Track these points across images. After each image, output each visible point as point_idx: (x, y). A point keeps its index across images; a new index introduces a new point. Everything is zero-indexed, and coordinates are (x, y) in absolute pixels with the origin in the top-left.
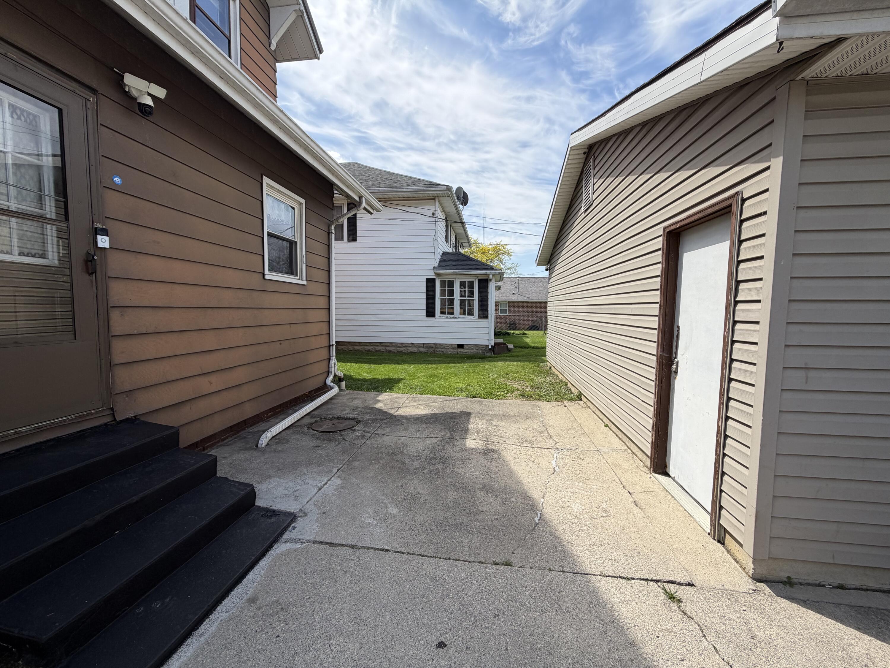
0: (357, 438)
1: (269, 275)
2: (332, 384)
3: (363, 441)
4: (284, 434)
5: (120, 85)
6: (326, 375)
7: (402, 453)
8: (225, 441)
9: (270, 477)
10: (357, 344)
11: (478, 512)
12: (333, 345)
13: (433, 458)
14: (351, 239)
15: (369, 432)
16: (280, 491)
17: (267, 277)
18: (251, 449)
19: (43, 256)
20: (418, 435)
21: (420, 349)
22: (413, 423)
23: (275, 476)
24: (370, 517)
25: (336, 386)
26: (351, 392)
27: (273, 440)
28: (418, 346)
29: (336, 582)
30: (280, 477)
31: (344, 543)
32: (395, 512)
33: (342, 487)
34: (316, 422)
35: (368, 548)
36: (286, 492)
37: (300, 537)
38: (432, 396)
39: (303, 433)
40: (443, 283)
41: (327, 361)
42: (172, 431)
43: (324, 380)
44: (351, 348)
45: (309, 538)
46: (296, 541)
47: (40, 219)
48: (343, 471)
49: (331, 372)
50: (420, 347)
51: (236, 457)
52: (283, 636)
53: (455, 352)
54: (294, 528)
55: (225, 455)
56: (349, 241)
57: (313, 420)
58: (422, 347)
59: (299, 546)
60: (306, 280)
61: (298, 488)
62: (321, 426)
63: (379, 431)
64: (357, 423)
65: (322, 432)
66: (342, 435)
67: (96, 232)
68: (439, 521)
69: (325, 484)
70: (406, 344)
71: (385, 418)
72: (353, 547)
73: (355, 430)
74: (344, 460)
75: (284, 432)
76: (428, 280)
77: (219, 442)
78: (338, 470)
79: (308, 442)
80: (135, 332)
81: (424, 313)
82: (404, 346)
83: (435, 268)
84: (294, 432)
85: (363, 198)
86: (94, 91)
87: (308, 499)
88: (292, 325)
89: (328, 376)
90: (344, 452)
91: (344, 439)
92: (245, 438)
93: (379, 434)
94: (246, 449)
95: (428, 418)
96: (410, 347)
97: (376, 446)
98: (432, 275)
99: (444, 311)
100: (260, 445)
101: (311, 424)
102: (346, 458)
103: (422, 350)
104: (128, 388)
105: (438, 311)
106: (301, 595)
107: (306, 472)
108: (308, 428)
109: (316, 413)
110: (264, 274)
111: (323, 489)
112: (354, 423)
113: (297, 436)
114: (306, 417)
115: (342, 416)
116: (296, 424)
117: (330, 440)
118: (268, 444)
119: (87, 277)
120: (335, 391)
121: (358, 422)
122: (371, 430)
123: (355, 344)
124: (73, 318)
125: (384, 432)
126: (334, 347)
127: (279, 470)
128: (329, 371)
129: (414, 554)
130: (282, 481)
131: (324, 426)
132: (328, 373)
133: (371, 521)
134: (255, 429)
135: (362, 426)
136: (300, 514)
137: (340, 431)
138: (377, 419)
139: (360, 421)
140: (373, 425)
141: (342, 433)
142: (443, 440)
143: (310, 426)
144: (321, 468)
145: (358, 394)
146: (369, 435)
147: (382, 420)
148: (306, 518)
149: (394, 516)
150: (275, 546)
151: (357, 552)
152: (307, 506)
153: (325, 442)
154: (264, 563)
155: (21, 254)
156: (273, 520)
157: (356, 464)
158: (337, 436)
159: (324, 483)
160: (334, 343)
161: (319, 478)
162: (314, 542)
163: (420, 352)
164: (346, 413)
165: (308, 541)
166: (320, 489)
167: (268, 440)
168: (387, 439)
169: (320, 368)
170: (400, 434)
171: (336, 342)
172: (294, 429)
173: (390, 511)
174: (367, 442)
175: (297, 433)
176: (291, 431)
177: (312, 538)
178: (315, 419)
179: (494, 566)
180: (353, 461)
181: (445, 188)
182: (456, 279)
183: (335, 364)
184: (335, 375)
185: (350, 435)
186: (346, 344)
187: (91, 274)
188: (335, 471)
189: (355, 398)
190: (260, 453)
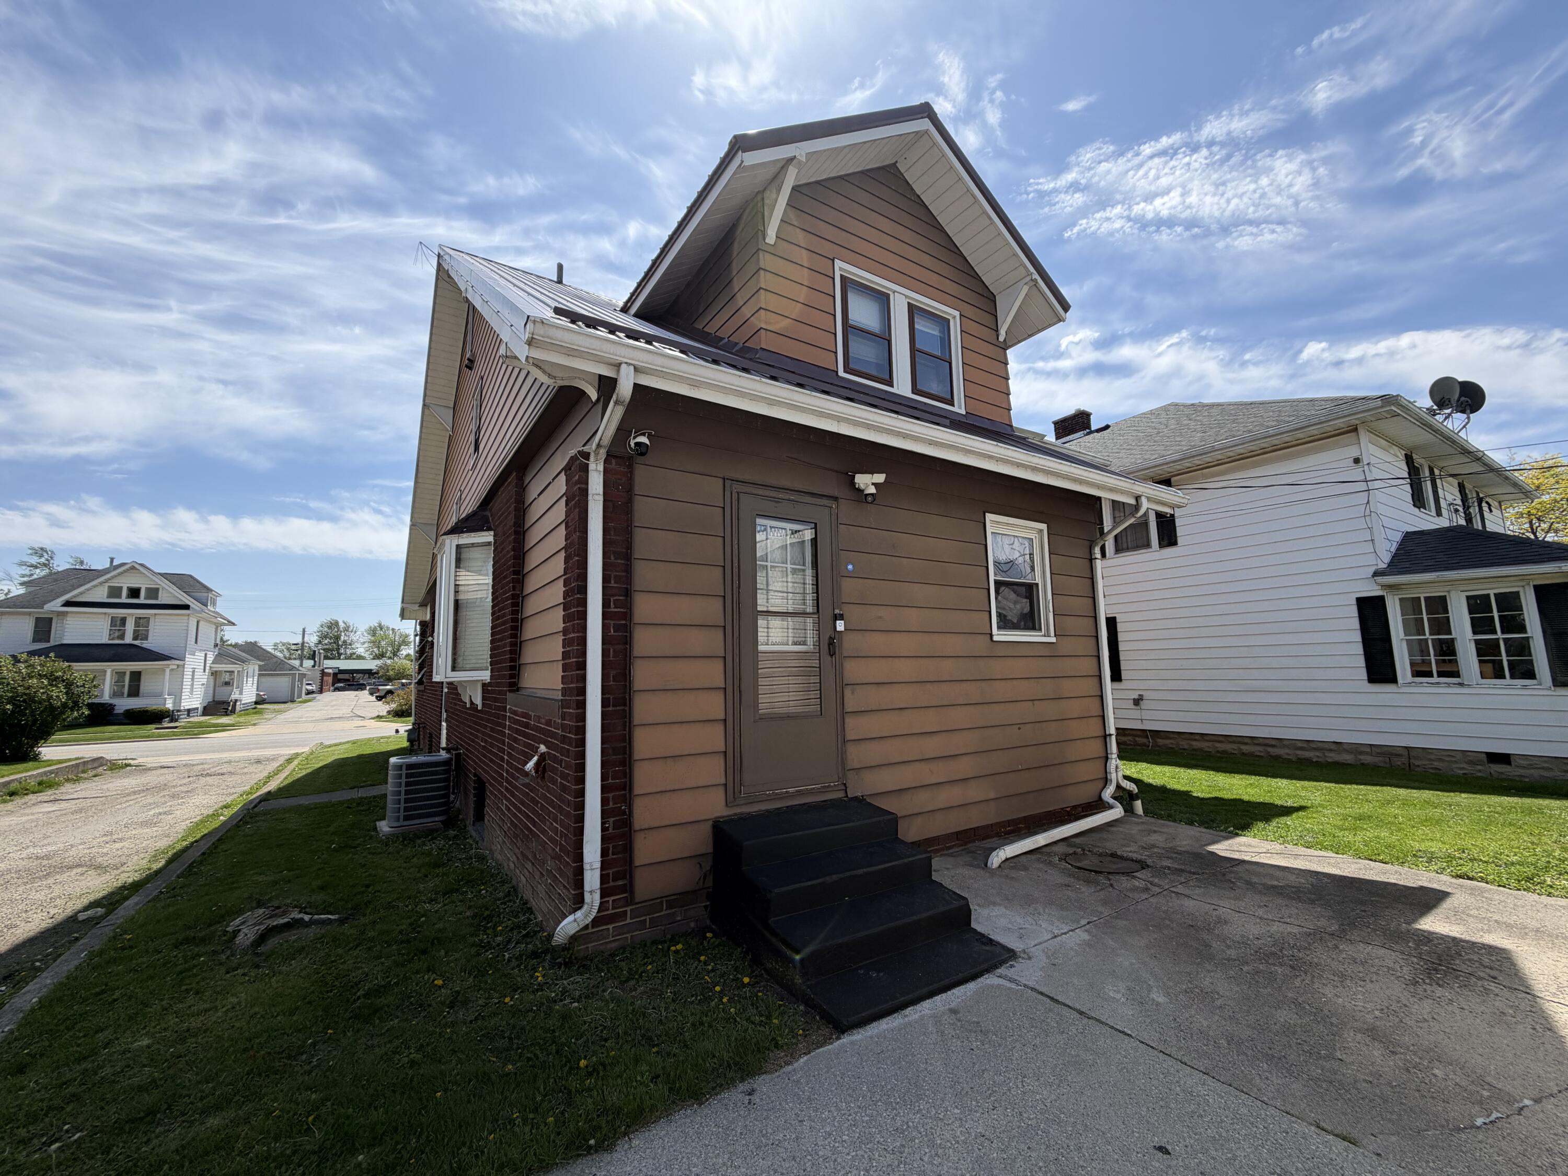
0: (1135, 889)
1: (1000, 636)
2: (1111, 801)
3: (1145, 896)
4: (1023, 858)
5: (852, 483)
6: (1101, 784)
7: (1210, 930)
8: (951, 851)
9: (994, 904)
10: (1197, 737)
11: (1330, 1057)
12: (1110, 735)
13: (1273, 954)
14: (1165, 543)
15: (1159, 886)
16: (1003, 922)
17: (995, 638)
18: (978, 867)
19: (804, 643)
20: (1260, 912)
21: (1362, 757)
22: (1260, 892)
23: (1000, 905)
24: (1118, 992)
25: (1119, 805)
26: (1153, 820)
27: (1007, 863)
28: (1356, 749)
29: (1047, 1036)
30: (1006, 907)
31: (1070, 1004)
32: (1161, 999)
33: (1088, 944)
34: (1075, 853)
35: (1102, 1023)
36: (1010, 926)
37: (1016, 978)
38: (1334, 855)
39: (1050, 864)
40: (1411, 606)
41: (1103, 761)
42: (891, 817)
43: (1099, 791)
44: (1184, 744)
45: (1027, 983)
46: (1011, 980)
47: (803, 614)
48: (1096, 926)
49: (1111, 780)
50: (1361, 753)
51: (959, 871)
52: (977, 1052)
53: (1480, 771)
54: (1012, 966)
55: (948, 866)
56: (1161, 546)
57: (1071, 851)
58: (1367, 753)
59: (1013, 986)
60: (1055, 635)
61: (1027, 926)
62: (1080, 861)
63: (1180, 889)
64: (1143, 868)
65: (1079, 868)
66: (1109, 880)
67: (836, 617)
68: (1236, 1039)
69: (1065, 933)
70: (1320, 744)
71: (1200, 871)
72: (1081, 1013)
73: (1134, 877)
74: (1101, 913)
75: (1023, 857)
76: (1362, 603)
77: (942, 849)
78: (1089, 923)
79: (1055, 876)
80: (863, 709)
81: (1363, 674)
82: (1314, 749)
83: (1376, 574)
84: (1039, 860)
85: (1143, 498)
86: (835, 499)
87: (1036, 942)
88: (1036, 702)
89: (1105, 787)
90: (1105, 903)
91: (1111, 885)
92: (973, 852)
93: (1177, 893)
94: (971, 865)
95: (1299, 891)
96: (1331, 750)
97: (1164, 908)
98: (1372, 590)
99: (1429, 669)
100: (989, 864)
101: (1067, 855)
102: (1106, 911)
103: (1367, 759)
104: (856, 765)
105: (1404, 669)
106: (1003, 1028)
107: (1042, 912)
108: (1060, 860)
109: (1078, 840)
110: (991, 635)
111: (1059, 938)
112: (1138, 866)
113: (1041, 866)
114: (1061, 843)
115: (1119, 853)
116: (1044, 850)
117: (1088, 882)
118: (1000, 866)
119: (829, 658)
120: (1117, 812)
121: (1143, 865)
122: (1165, 883)
123: (1192, 737)
124: (821, 698)
125: (1188, 892)
126: (1114, 738)
127: (1008, 899)
128: (1106, 778)
129: (1170, 1056)
130: (1008, 912)
131: (1086, 862)
132: (1106, 781)
133: (1118, 996)
134: (987, 844)
135: (1149, 875)
136: (1022, 955)
137: (1109, 873)
138: (1182, 871)
139: (1148, 866)
140: (1172, 877)
141: (1111, 877)
142: (1316, 935)
143: (1064, 858)
144: (1065, 913)
145: (1163, 825)
146: (1158, 890)
147: (1194, 873)
148: (1028, 961)
149: (1158, 1004)
150: (986, 976)
151: (1085, 1021)
152: (1032, 950)
153: (1081, 882)
154: (971, 986)
155: (795, 644)
156: (987, 948)
157: (1121, 923)
158: (1101, 878)
159: (1063, 931)
160: (1112, 731)
161: (1057, 923)
162: (1032, 989)
163: (1363, 764)
164: (1130, 851)
165: (1025, 986)
166: (1056, 937)
167: (1000, 861)
168: (1188, 904)
169: (1091, 770)
170: (1221, 903)
171: (1117, 729)
172: (1038, 856)
173: (1154, 995)
174: (1151, 900)
175: (1042, 862)
176: (1033, 857)
177: (1030, 984)
178: (1074, 849)
179: (1313, 1128)
180: (1116, 918)
181: (1379, 403)
182: (1453, 594)
183: (1117, 767)
184: (1119, 787)
185: (1124, 883)
186: (1172, 736)
187: (832, 656)
188: (1083, 922)
189: (1155, 832)
190: (987, 875)
